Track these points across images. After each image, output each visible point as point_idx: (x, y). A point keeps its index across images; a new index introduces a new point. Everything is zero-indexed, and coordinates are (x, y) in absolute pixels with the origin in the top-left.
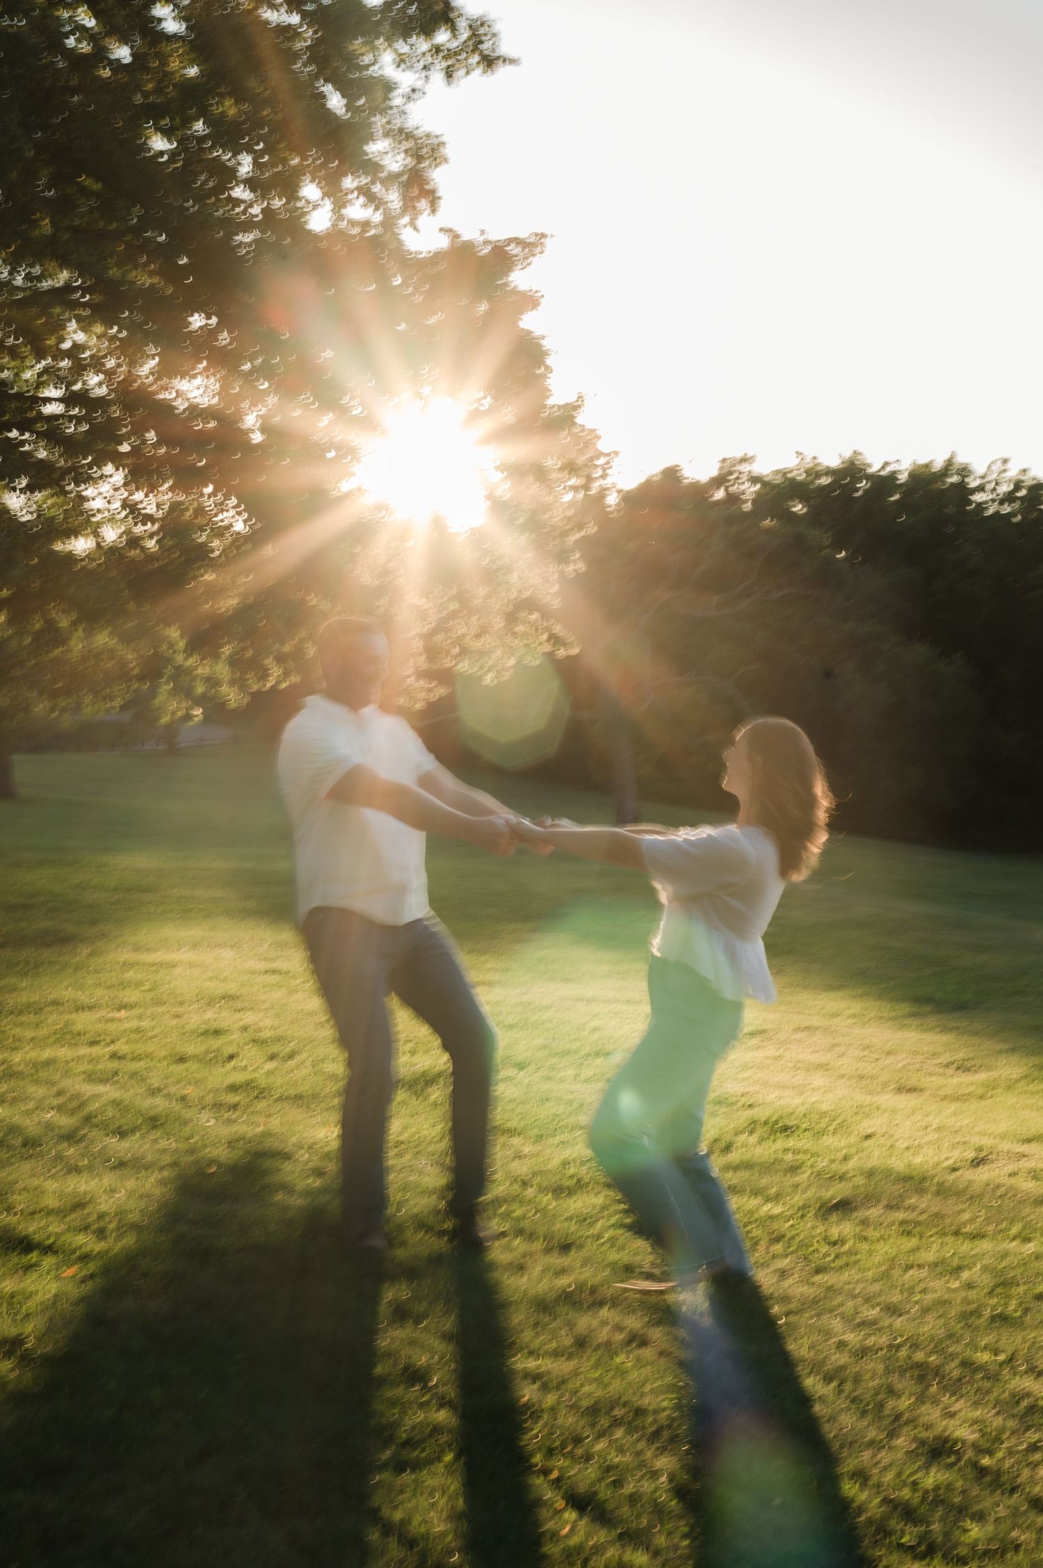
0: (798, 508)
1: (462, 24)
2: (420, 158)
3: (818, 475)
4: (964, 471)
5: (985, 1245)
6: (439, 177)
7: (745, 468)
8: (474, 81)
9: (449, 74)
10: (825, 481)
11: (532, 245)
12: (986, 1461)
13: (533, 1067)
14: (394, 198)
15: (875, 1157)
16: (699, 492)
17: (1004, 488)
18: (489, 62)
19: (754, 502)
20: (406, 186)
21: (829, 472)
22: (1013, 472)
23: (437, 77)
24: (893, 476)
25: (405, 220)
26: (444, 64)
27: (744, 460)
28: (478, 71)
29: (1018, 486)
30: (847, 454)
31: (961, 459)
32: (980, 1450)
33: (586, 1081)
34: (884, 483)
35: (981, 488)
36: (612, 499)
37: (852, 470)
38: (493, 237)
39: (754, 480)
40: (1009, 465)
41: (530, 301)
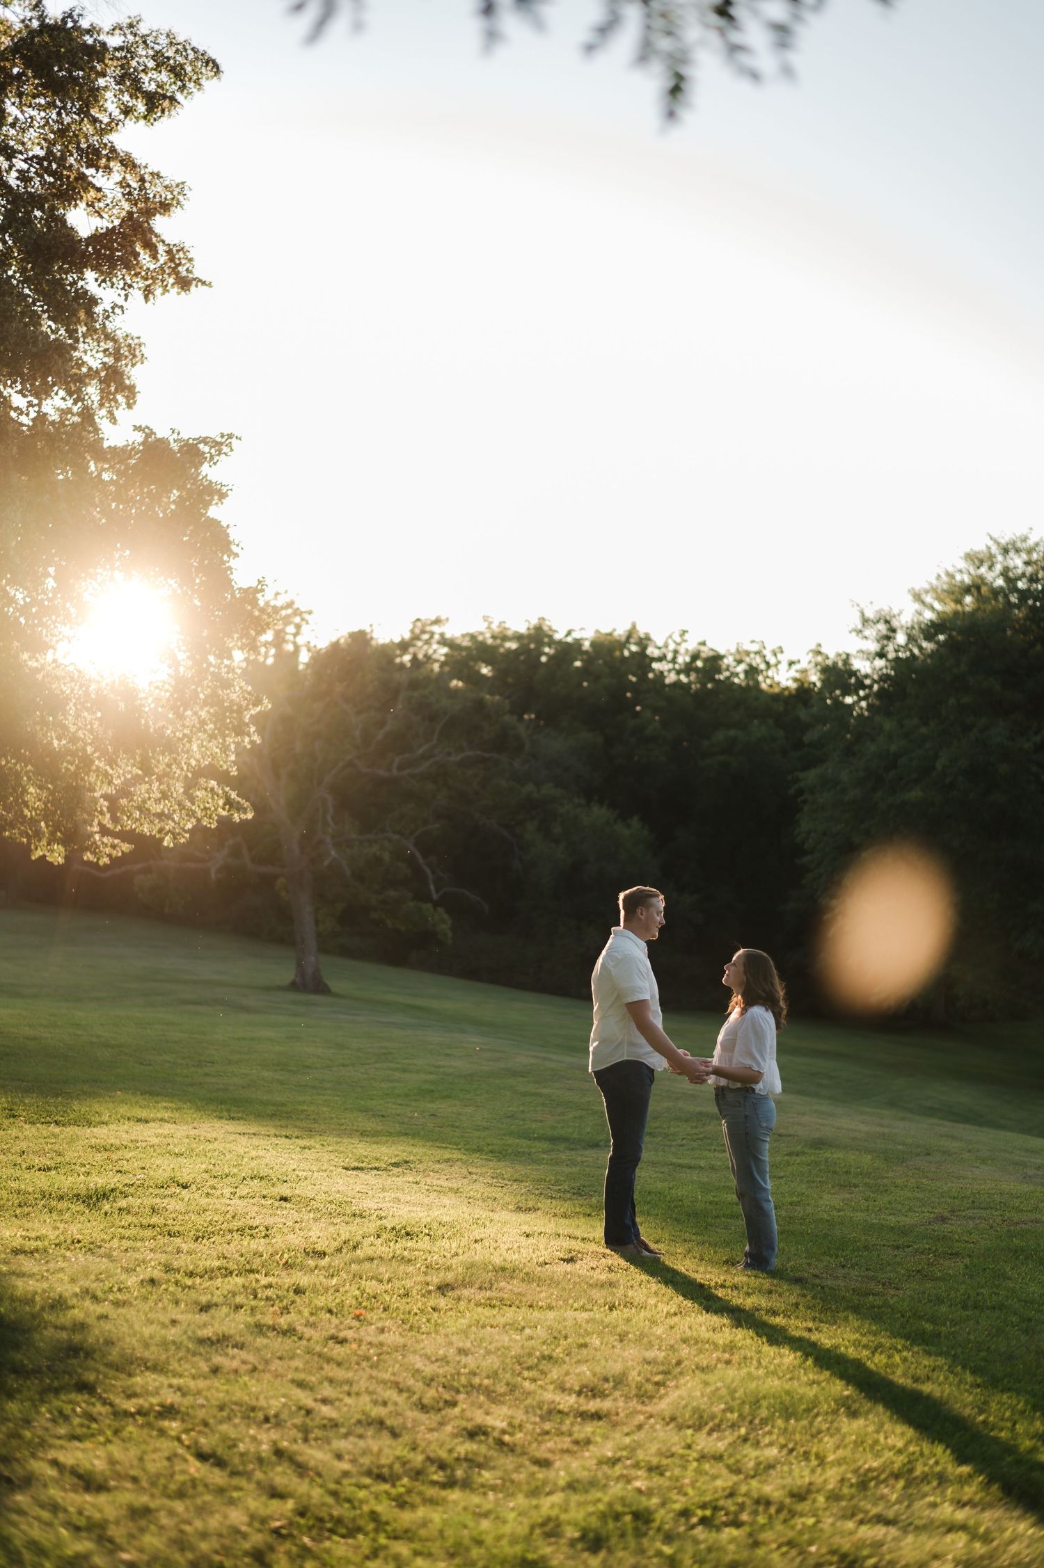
0: (485, 670)
1: (161, 249)
2: (118, 356)
3: (505, 638)
4: (644, 642)
5: (551, 1315)
6: (136, 374)
7: (436, 629)
8: (170, 300)
9: (148, 293)
10: (513, 645)
11: (221, 445)
12: (507, 1438)
13: (193, 1187)
14: (92, 391)
15: (479, 1254)
16: (386, 655)
17: (682, 659)
18: (184, 284)
19: (443, 664)
20: (105, 382)
21: (518, 637)
22: (691, 645)
23: (137, 295)
24: (578, 643)
25: (103, 412)
26: (142, 284)
27: (437, 621)
28: (176, 289)
29: (695, 657)
30: (534, 622)
31: (642, 630)
32: (504, 1432)
33: (240, 1197)
34: (568, 650)
35: (661, 659)
36: (304, 657)
37: (539, 635)
38: (184, 435)
39: (444, 641)
40: (687, 636)
41: (216, 492)
